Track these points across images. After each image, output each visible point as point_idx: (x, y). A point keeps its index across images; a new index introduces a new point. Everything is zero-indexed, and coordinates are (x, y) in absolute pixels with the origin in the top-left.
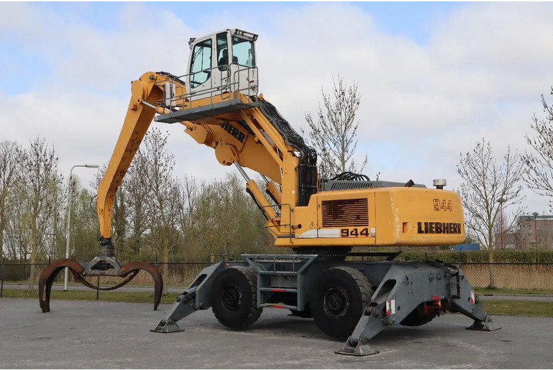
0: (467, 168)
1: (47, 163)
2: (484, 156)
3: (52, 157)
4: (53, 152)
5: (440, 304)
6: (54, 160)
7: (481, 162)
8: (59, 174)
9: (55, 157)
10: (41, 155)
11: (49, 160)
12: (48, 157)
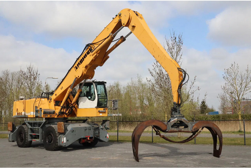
0: (228, 76)
1: (34, 76)
2: (235, 71)
3: (37, 73)
4: (37, 71)
5: (89, 139)
6: (38, 75)
7: (234, 73)
8: (40, 81)
9: (38, 73)
10: (32, 73)
11: (35, 75)
12: (35, 73)
